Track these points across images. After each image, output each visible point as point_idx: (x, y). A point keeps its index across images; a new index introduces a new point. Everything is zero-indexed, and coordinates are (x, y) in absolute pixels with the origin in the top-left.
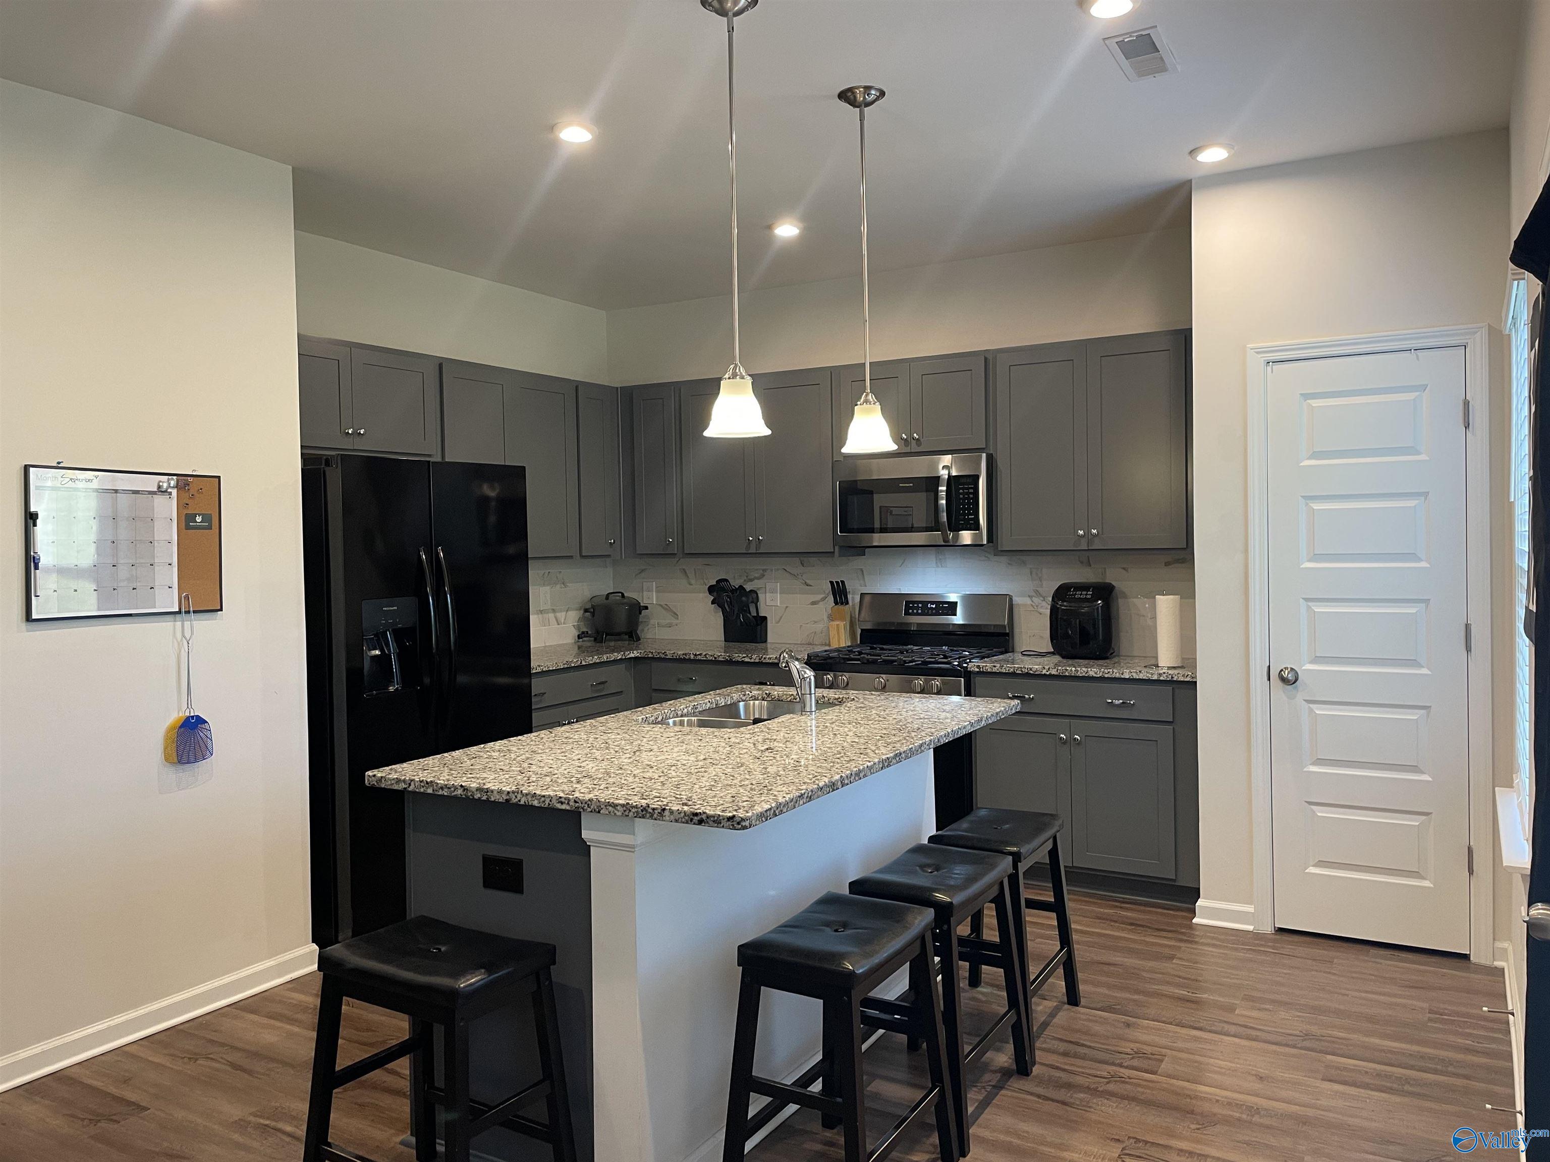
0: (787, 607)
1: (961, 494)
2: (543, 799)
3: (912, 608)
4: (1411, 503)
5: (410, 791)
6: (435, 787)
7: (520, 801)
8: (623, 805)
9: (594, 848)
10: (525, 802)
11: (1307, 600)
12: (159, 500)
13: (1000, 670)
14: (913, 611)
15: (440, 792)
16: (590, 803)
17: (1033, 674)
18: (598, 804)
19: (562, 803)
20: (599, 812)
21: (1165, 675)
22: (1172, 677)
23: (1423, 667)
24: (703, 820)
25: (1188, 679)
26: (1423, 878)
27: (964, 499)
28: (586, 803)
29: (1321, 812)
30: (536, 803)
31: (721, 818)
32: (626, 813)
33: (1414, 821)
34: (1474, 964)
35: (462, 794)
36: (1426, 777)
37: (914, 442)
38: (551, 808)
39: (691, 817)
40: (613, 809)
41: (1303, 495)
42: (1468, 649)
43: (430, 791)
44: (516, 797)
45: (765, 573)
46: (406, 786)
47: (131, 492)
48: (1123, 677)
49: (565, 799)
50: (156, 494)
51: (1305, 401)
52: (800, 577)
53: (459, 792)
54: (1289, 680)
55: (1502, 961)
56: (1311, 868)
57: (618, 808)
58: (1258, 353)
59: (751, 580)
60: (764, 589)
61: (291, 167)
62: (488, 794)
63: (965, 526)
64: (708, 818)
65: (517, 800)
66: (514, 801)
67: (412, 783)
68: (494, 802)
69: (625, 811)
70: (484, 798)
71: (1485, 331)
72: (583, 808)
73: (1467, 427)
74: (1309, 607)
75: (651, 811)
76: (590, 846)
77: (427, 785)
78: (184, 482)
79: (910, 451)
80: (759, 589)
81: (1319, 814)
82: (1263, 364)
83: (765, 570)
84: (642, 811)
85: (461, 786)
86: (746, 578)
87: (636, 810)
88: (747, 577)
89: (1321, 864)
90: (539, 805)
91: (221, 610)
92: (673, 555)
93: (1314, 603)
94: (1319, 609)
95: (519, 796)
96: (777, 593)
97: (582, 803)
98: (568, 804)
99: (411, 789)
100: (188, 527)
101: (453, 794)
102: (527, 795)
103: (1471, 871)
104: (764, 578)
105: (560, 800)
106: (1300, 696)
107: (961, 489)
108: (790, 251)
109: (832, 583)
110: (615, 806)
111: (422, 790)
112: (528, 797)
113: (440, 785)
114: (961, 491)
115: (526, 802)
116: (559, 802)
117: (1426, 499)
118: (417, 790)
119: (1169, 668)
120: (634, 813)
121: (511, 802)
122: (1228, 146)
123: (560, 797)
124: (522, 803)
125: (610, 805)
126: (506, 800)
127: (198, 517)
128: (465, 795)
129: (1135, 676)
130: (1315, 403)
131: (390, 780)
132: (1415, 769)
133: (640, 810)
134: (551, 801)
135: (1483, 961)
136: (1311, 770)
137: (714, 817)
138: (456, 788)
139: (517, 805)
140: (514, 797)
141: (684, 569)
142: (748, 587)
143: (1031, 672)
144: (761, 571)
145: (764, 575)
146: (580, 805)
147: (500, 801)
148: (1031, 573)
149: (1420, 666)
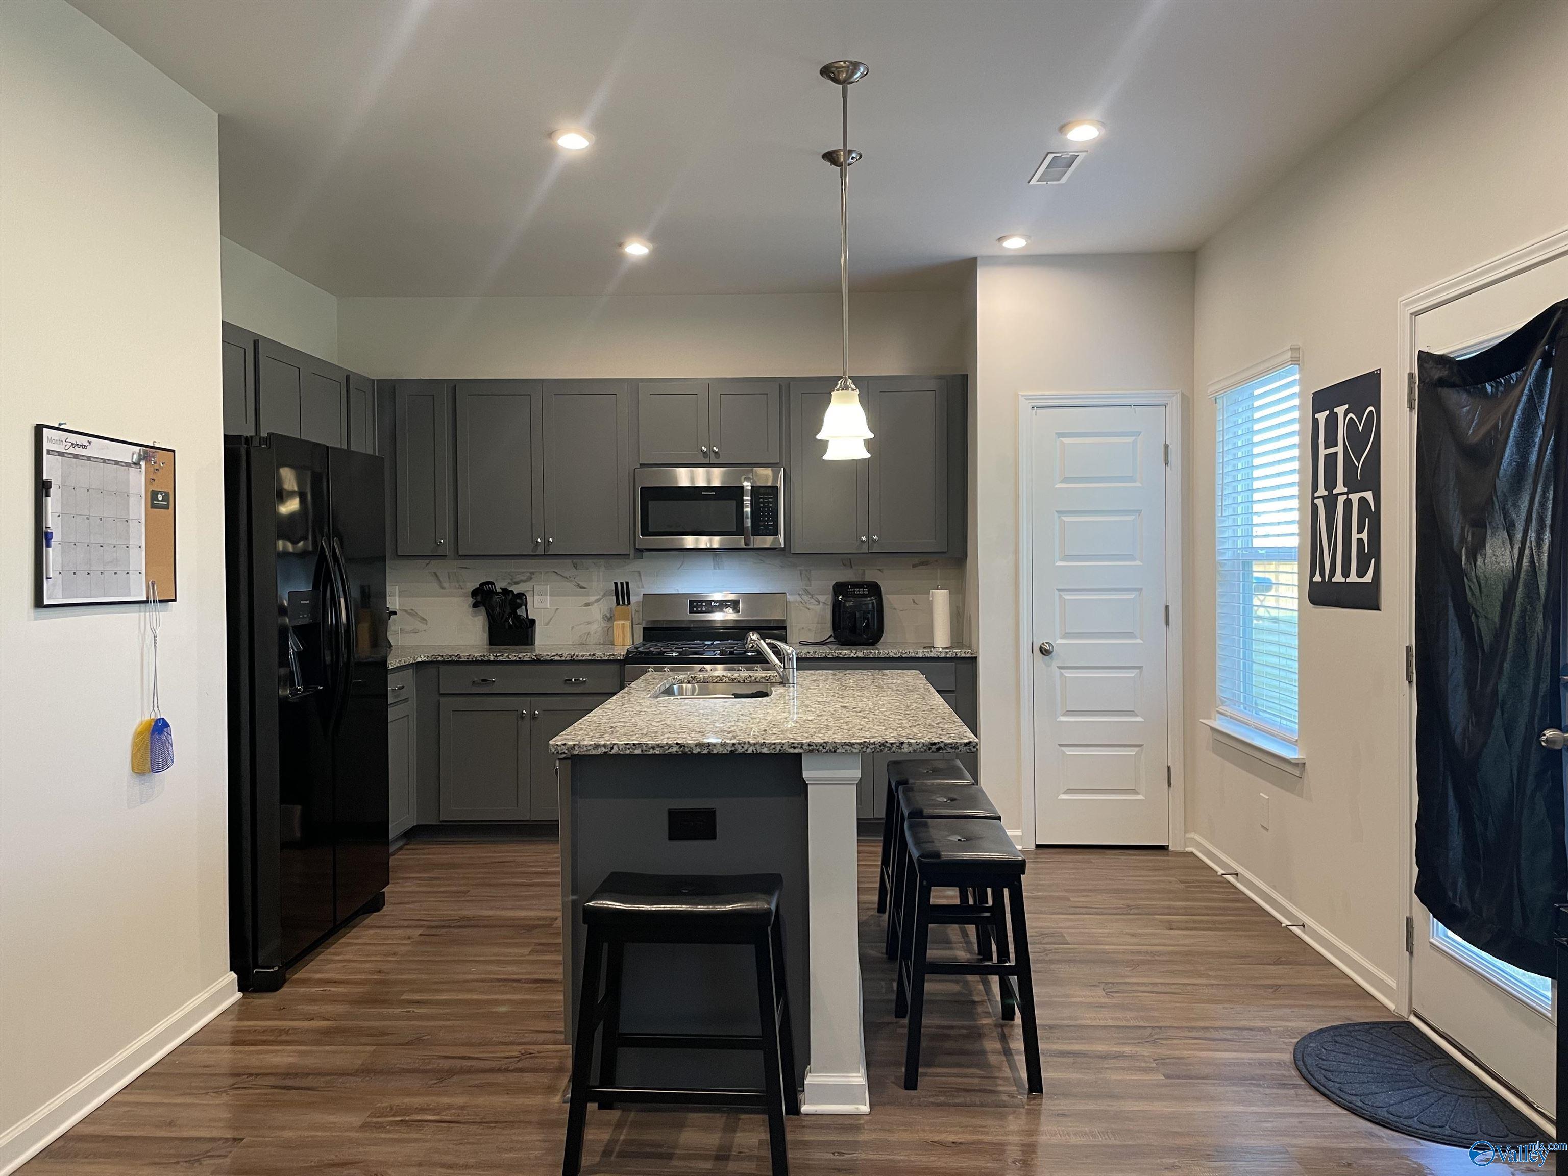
0: (557, 609)
1: (761, 502)
2: (773, 746)
3: (695, 607)
4: (1130, 518)
5: (613, 755)
6: (644, 748)
7: (747, 750)
8: (860, 744)
9: (812, 786)
10: (753, 751)
11: (1059, 590)
12: (133, 471)
13: (813, 656)
14: (697, 609)
15: (651, 752)
16: (825, 745)
17: (842, 658)
18: (834, 745)
19: (794, 748)
20: (835, 752)
21: (950, 653)
22: (956, 654)
23: (1137, 638)
24: (941, 748)
25: (968, 655)
26: (1138, 793)
27: (764, 507)
28: (821, 745)
29: (1069, 752)
30: (765, 751)
31: (958, 744)
32: (864, 749)
33: (1132, 752)
34: (1172, 852)
35: (678, 751)
36: (1139, 719)
37: (712, 455)
38: (782, 754)
39: (930, 746)
40: (850, 748)
41: (1057, 510)
42: (1167, 623)
43: (638, 752)
44: (743, 747)
45: (533, 576)
46: (607, 751)
47: (113, 463)
48: (917, 656)
49: (798, 744)
50: (130, 467)
51: (1059, 438)
52: (572, 579)
53: (675, 750)
54: (1044, 652)
55: (1191, 847)
56: (1061, 795)
57: (856, 746)
58: (1026, 399)
59: (517, 583)
60: (532, 592)
61: (217, 115)
62: (710, 748)
63: (764, 531)
64: (945, 746)
65: (743, 750)
66: (740, 750)
67: (615, 747)
68: (717, 754)
69: (862, 748)
70: (705, 752)
71: (1179, 395)
72: (818, 750)
73: (1167, 464)
74: (1060, 596)
75: (890, 745)
76: (807, 785)
77: (634, 747)
78: (149, 452)
79: (708, 462)
80: (526, 591)
81: (1067, 753)
82: (1030, 408)
83: (533, 573)
84: (880, 746)
85: (677, 744)
86: (510, 581)
87: (874, 746)
88: (512, 580)
89: (1069, 791)
90: (769, 752)
91: (175, 600)
92: (444, 557)
93: (1065, 593)
94: (1067, 597)
95: (746, 747)
96: (547, 595)
97: (816, 746)
98: (801, 747)
99: (613, 752)
100: (153, 506)
101: (667, 752)
102: (755, 744)
103: (1169, 784)
104: (532, 580)
105: (792, 745)
106: (1055, 664)
107: (761, 498)
108: (642, 270)
109: (616, 584)
110: (851, 745)
111: (628, 752)
112: (757, 746)
113: (650, 745)
114: (761, 500)
115: (755, 751)
116: (791, 747)
117: (1139, 515)
118: (622, 753)
119: (943, 648)
120: (872, 749)
121: (737, 753)
122: (1027, 237)
123: (793, 743)
124: (750, 751)
125: (847, 745)
126: (731, 751)
127: (159, 495)
128: (682, 752)
129: (927, 655)
130: (1066, 440)
131: (586, 746)
132: (1131, 713)
133: (878, 746)
134: (782, 747)
135: (1179, 849)
136: (1062, 720)
137: (952, 744)
138: (670, 746)
139: (744, 755)
140: (741, 748)
141: (435, 573)
142: (516, 589)
143: (841, 656)
144: (528, 574)
145: (531, 578)
146: (815, 747)
147: (724, 752)
148: (801, 574)
149: (1136, 637)
